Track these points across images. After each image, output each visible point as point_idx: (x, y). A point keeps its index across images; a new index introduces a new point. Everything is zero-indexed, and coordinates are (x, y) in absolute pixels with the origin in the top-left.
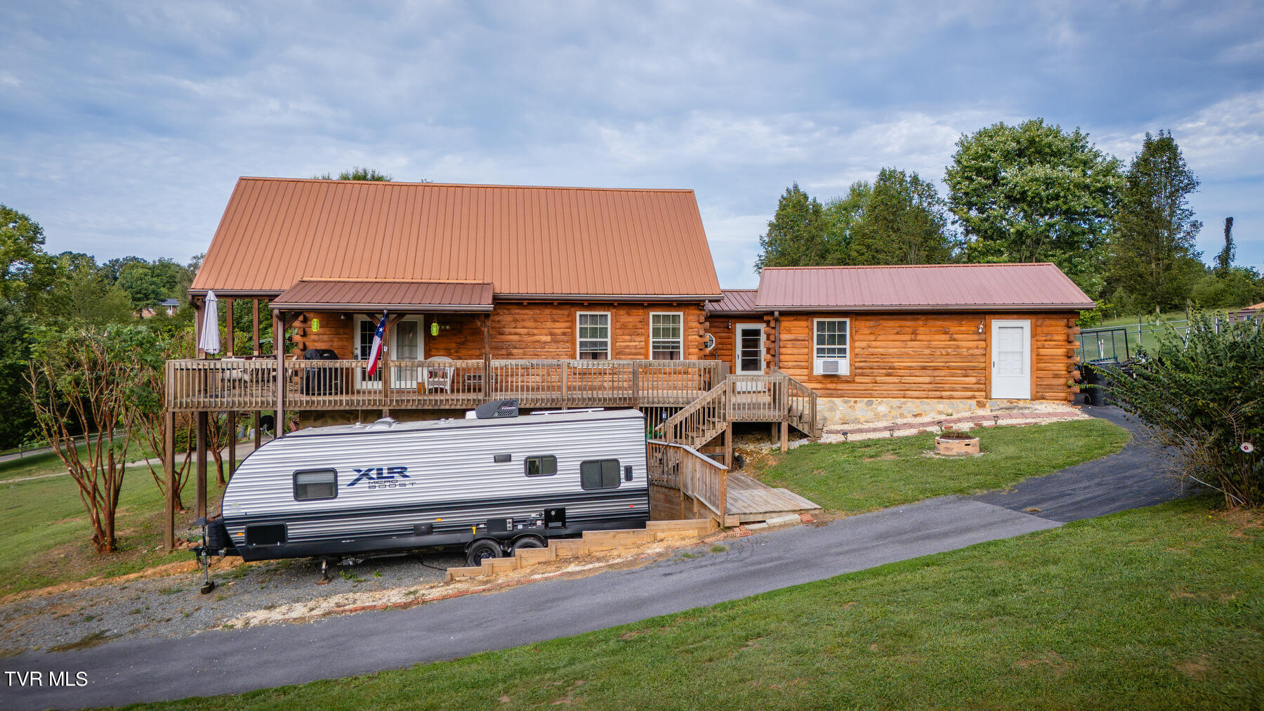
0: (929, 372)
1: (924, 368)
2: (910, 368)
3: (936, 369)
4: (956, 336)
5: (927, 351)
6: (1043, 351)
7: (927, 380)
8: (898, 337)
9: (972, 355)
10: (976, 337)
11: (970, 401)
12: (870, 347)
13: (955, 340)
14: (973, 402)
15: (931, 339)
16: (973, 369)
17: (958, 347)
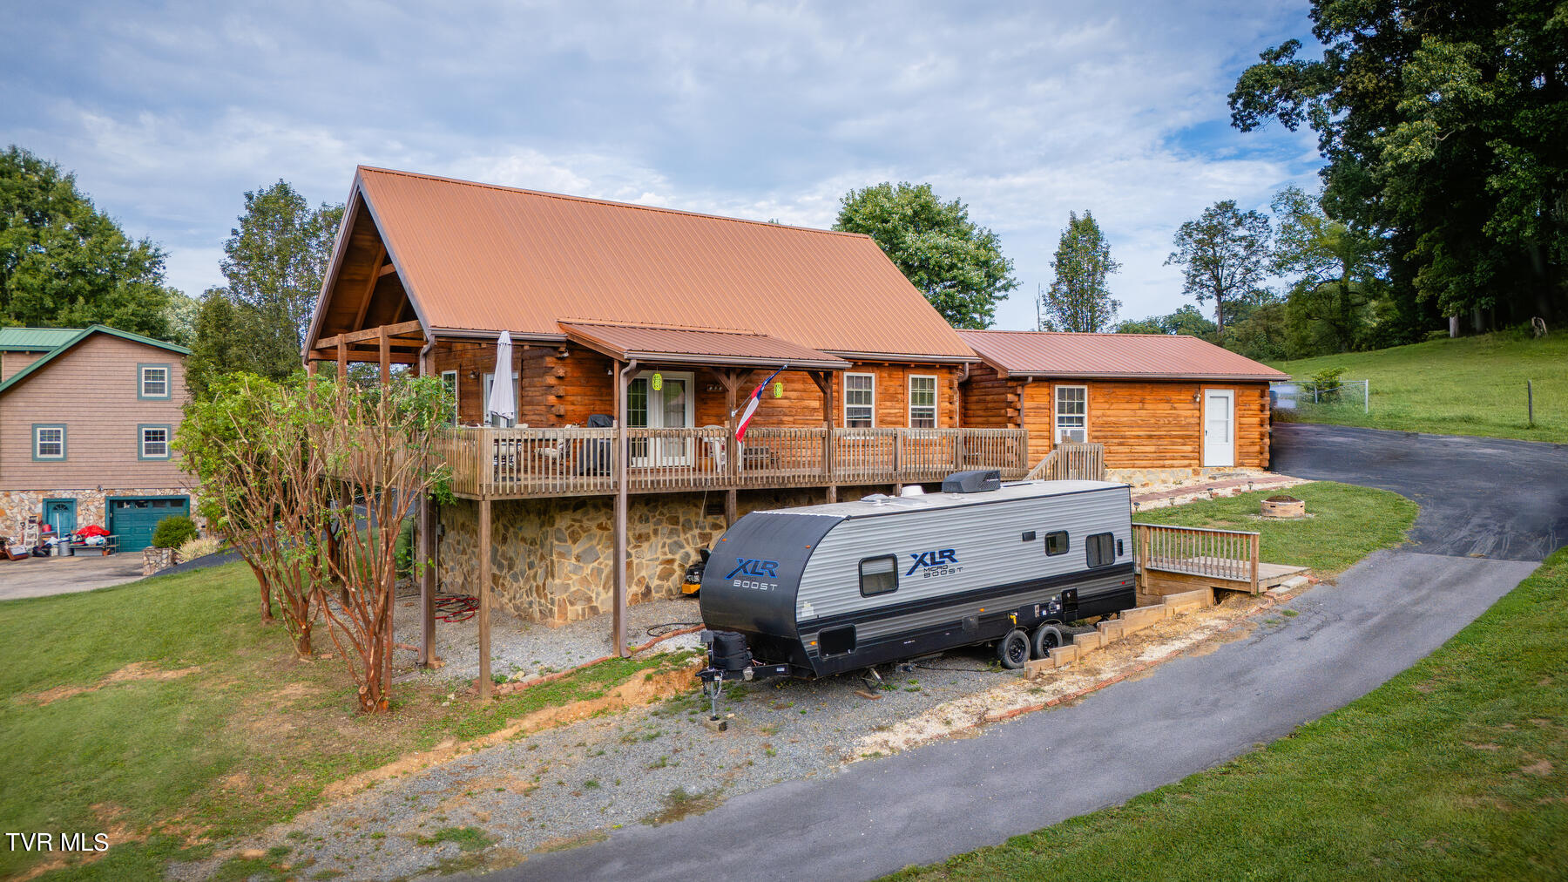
0: (1154, 441)
1: (1150, 437)
2: (1139, 437)
3: (1160, 437)
4: (1176, 405)
5: (1153, 421)
6: (1244, 420)
7: (1152, 449)
8: (1127, 406)
9: (1189, 424)
10: (1191, 406)
11: (1187, 469)
12: (1104, 416)
13: (1175, 409)
14: (1189, 470)
15: (1157, 408)
16: (1189, 437)
17: (1178, 416)
